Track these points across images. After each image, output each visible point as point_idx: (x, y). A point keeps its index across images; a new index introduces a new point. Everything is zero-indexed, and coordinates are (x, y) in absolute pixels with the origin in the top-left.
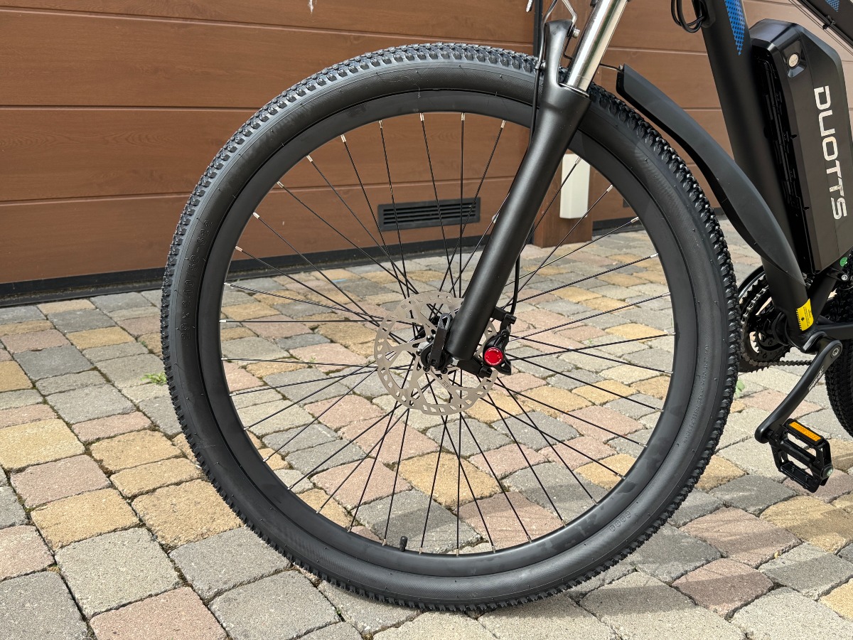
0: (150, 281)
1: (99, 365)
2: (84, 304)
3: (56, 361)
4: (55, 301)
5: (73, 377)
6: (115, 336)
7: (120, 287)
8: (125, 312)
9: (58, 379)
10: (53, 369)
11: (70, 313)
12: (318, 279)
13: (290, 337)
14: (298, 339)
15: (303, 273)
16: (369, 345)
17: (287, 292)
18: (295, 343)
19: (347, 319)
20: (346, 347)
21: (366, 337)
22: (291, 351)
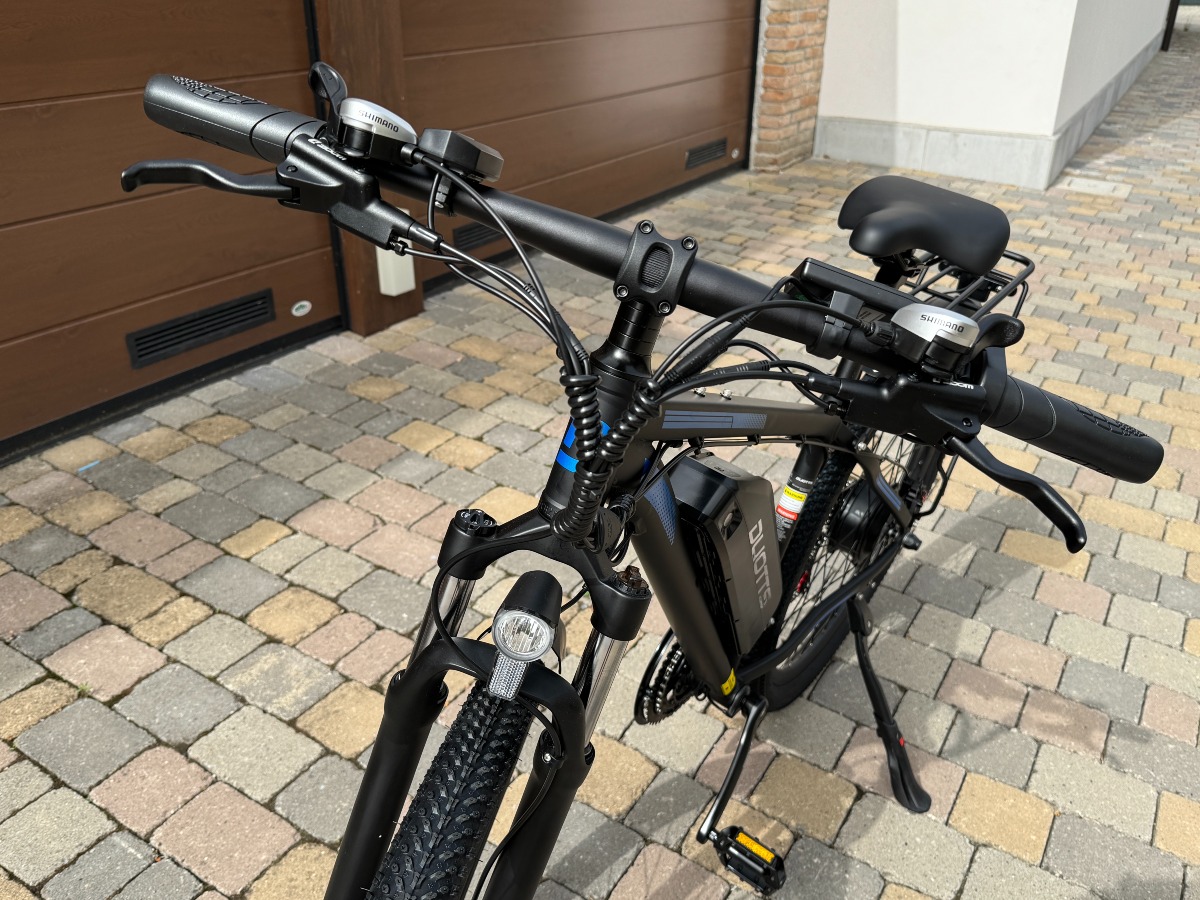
12: (56, 469)
13: (38, 625)
14: (51, 629)
15: (29, 459)
16: (161, 617)
17: (13, 511)
18: (47, 639)
19: (117, 561)
20: (127, 629)
21: (153, 598)
22: (46, 662)
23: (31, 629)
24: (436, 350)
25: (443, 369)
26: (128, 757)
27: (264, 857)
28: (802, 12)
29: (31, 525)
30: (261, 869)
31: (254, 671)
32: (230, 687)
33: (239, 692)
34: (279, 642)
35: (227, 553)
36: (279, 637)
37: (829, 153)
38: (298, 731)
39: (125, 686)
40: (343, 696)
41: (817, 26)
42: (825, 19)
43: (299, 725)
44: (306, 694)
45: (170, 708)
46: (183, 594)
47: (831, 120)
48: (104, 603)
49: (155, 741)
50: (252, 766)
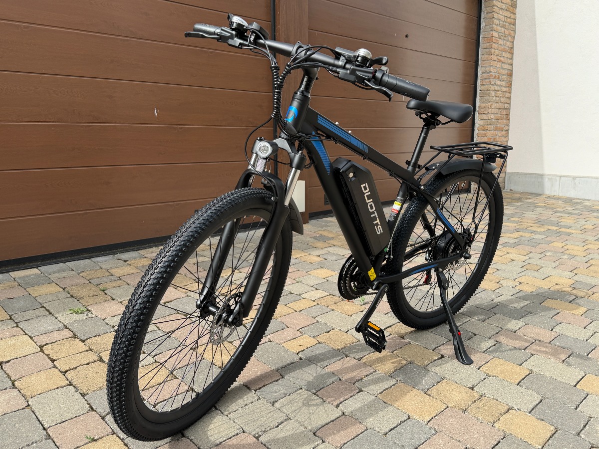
0: (70, 257)
1: (45, 305)
2: (35, 271)
3: (22, 304)
4: (18, 270)
5: (32, 312)
6: (53, 288)
7: (54, 261)
8: (57, 275)
9: (24, 314)
10: (20, 309)
11: (27, 276)
17: (145, 259)
21: (187, 282)
24: (310, 233)
25: (311, 238)
26: (167, 315)
28: (495, 126)
37: (512, 189)
41: (504, 133)
42: (508, 130)
47: (513, 174)
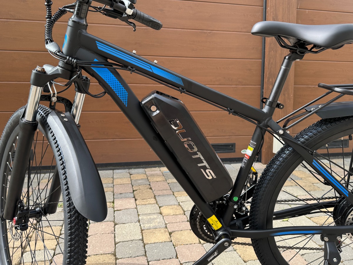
12: (160, 171)
13: (122, 194)
14: (123, 195)
15: (157, 168)
16: (145, 200)
18: (120, 196)
19: (151, 188)
20: (136, 200)
21: (148, 196)
22: (115, 200)
23: (121, 194)
27: (101, 252)
29: (143, 178)
30: (97, 254)
31: (149, 217)
32: (140, 218)
33: (140, 220)
34: (162, 214)
35: (174, 194)
36: (162, 213)
38: (142, 232)
39: (121, 209)
40: (160, 230)
43: (143, 231)
44: (153, 226)
45: (123, 216)
46: (155, 198)
48: (138, 194)
49: (113, 221)
50: (123, 234)
